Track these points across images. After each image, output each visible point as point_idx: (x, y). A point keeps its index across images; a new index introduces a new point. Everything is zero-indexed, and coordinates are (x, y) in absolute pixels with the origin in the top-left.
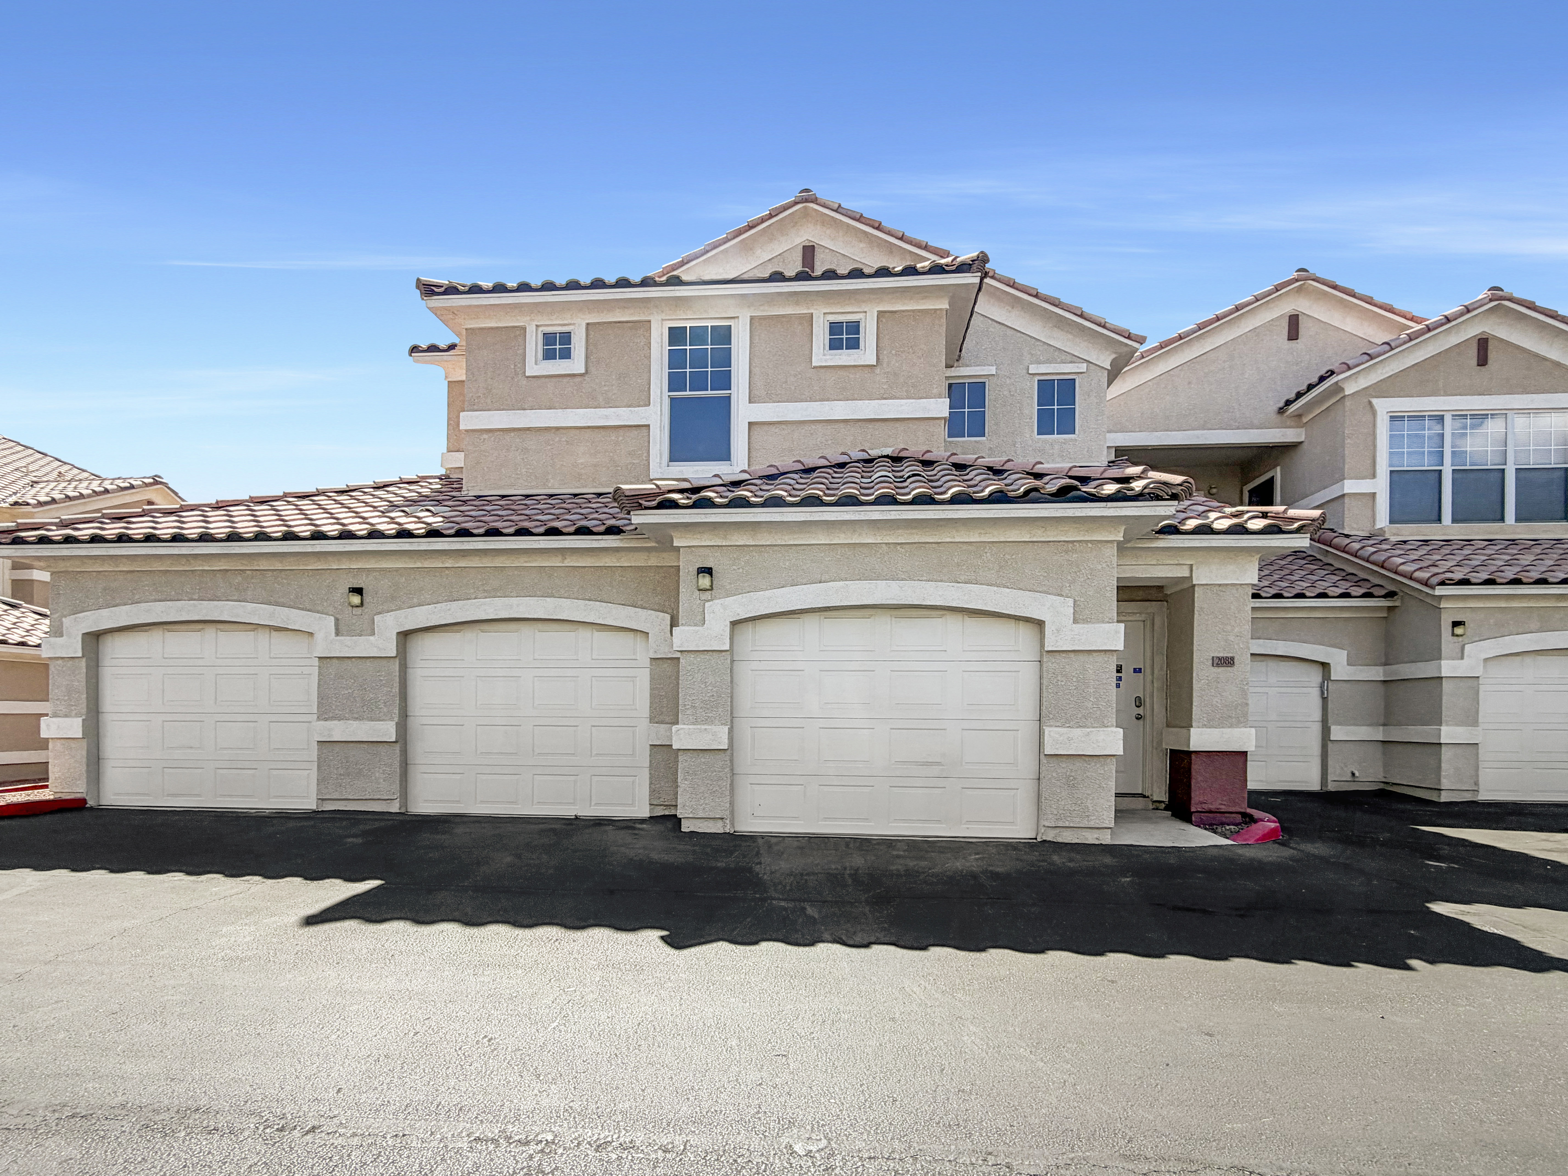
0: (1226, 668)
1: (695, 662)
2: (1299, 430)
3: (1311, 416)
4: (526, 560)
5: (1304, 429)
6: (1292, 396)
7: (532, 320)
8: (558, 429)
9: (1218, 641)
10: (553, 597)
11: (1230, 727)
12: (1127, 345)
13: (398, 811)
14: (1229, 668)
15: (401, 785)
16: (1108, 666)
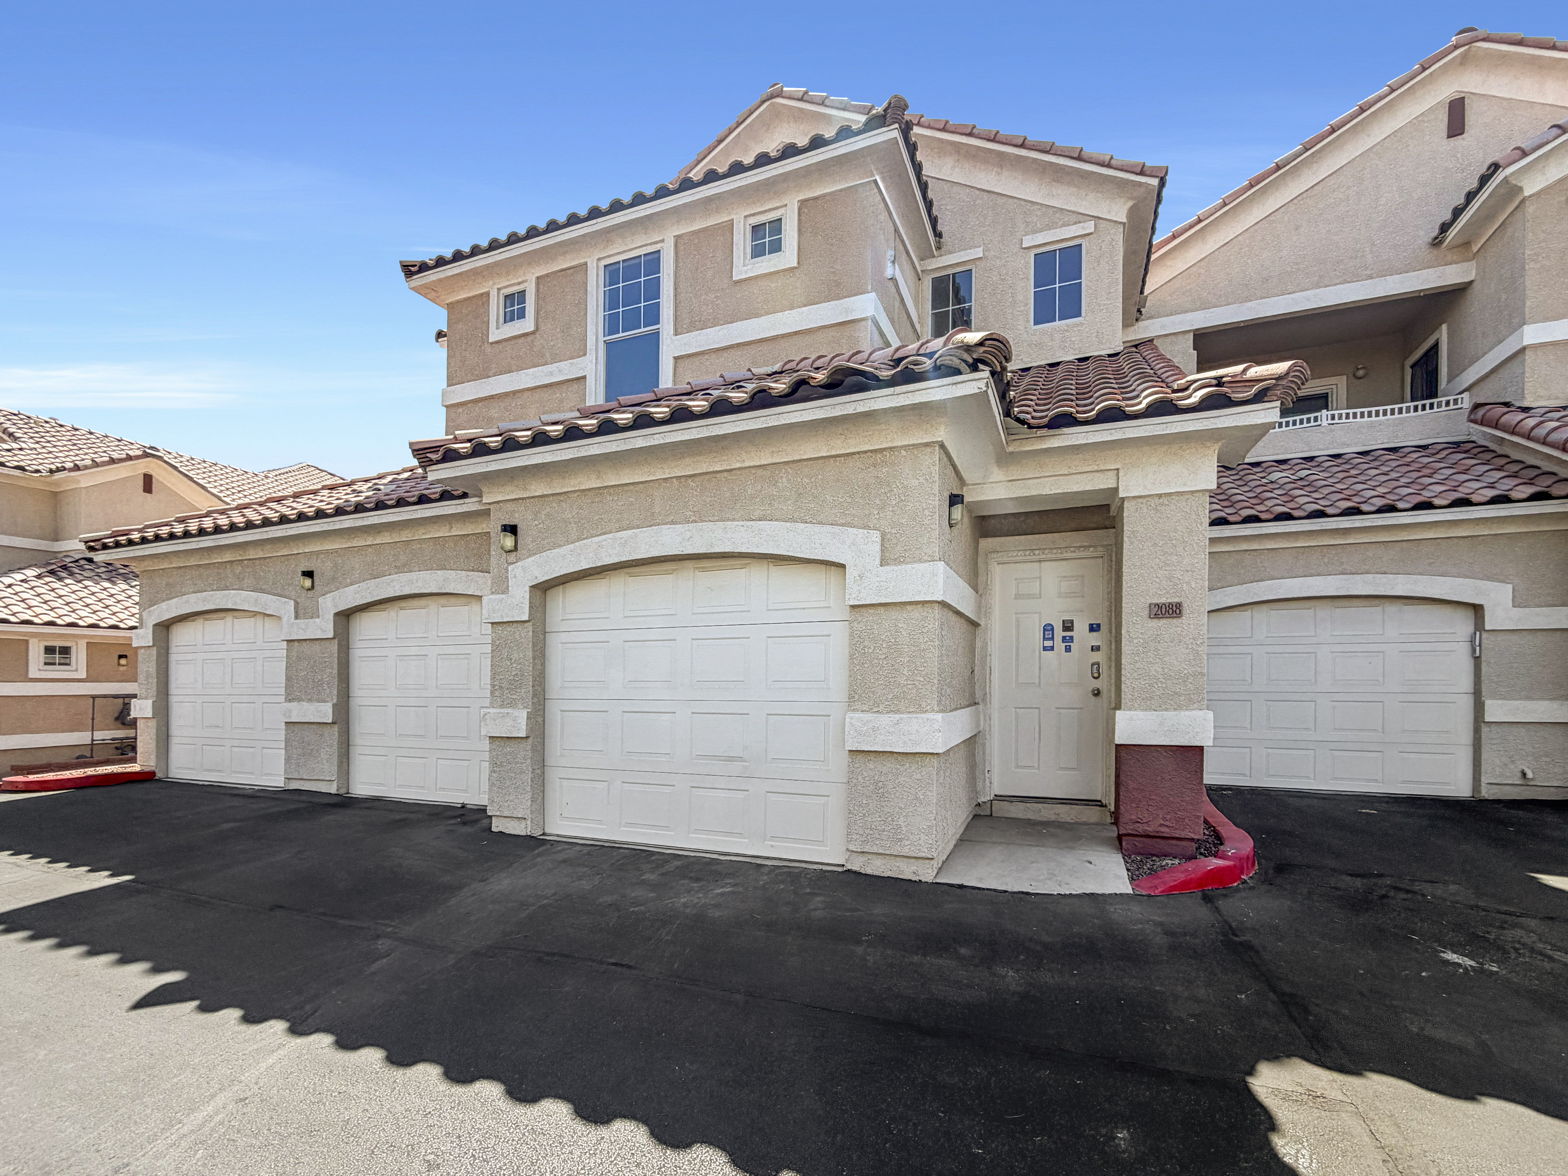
0: (1170, 620)
1: (502, 635)
2: (1466, 264)
4: (424, 531)
5: (1472, 263)
6: (1447, 216)
7: (494, 284)
8: (514, 393)
9: (1158, 580)
10: (445, 569)
11: (1175, 709)
12: (1140, 184)
13: (336, 792)
14: (1175, 621)
15: (340, 766)
16: (926, 625)
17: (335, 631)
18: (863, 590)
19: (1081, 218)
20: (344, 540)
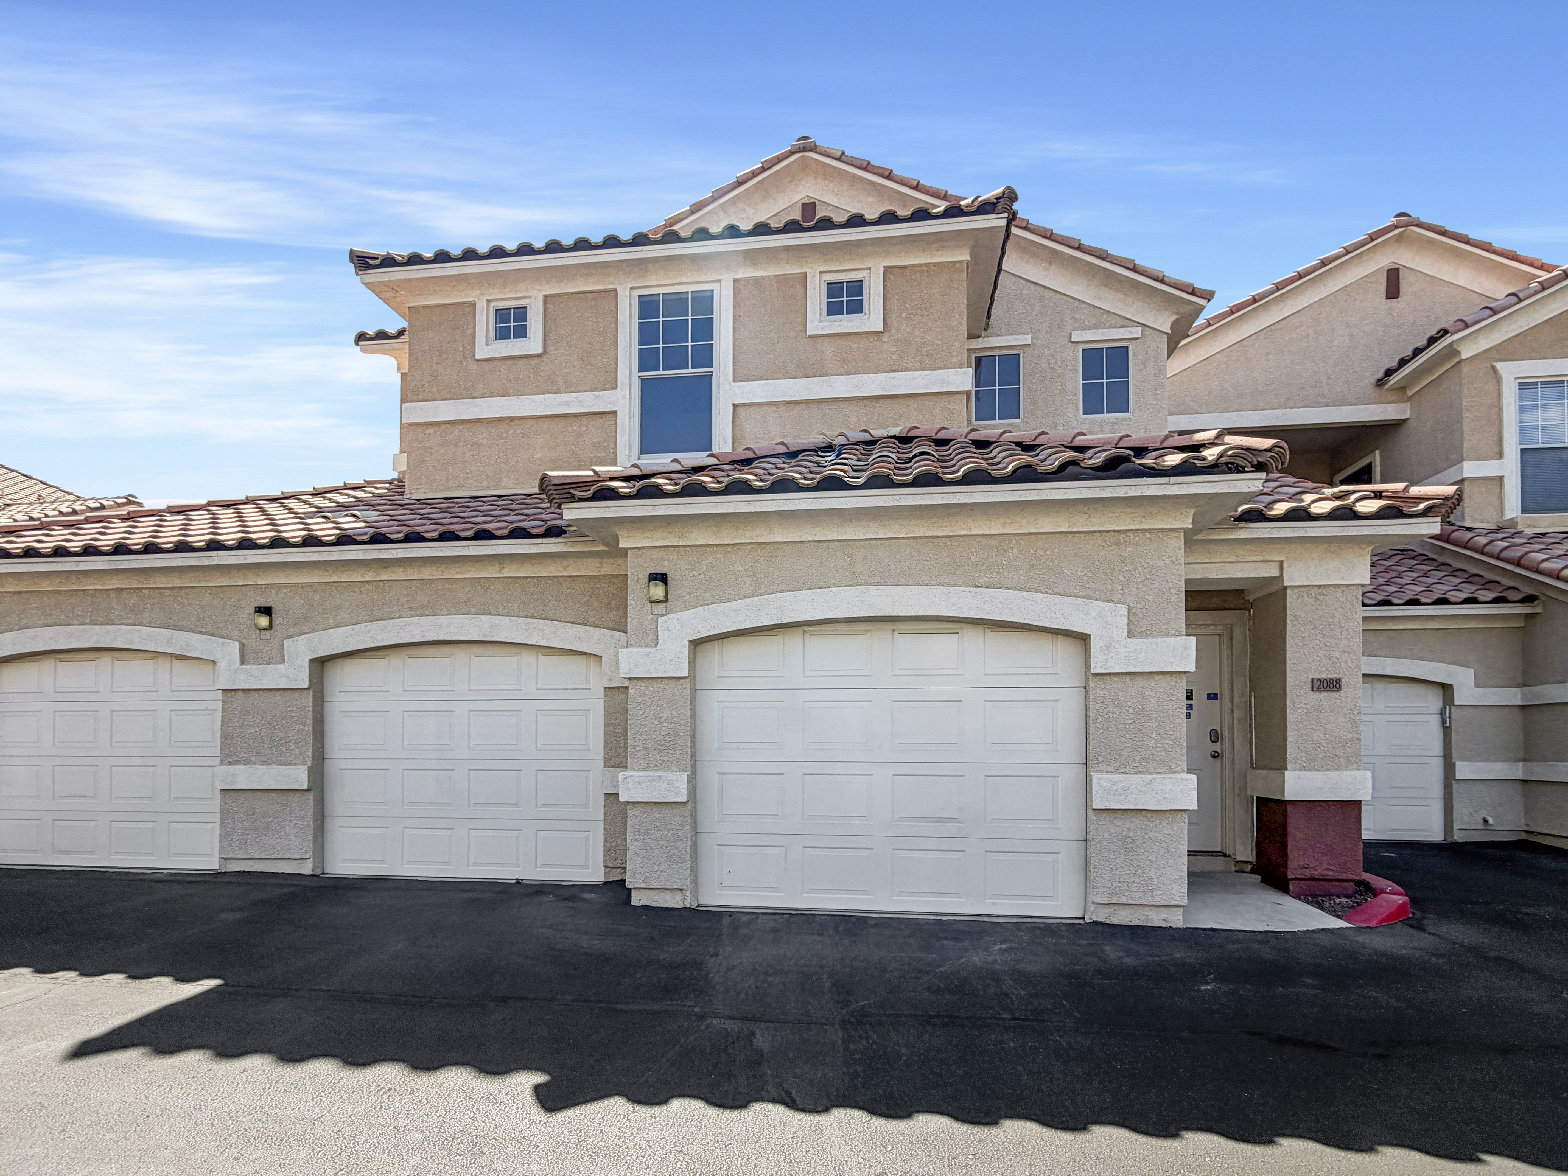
0: (1329, 693)
1: (647, 692)
2: (1402, 405)
3: (1417, 389)
4: (458, 570)
5: (1408, 404)
6: (1394, 364)
7: (482, 294)
8: (512, 419)
9: (1318, 659)
10: (490, 614)
11: (1336, 770)
12: (1191, 303)
13: (311, 873)
14: (1336, 694)
15: (315, 842)
16: (1175, 693)
17: (310, 681)
18: (1110, 660)
19: (1126, 322)
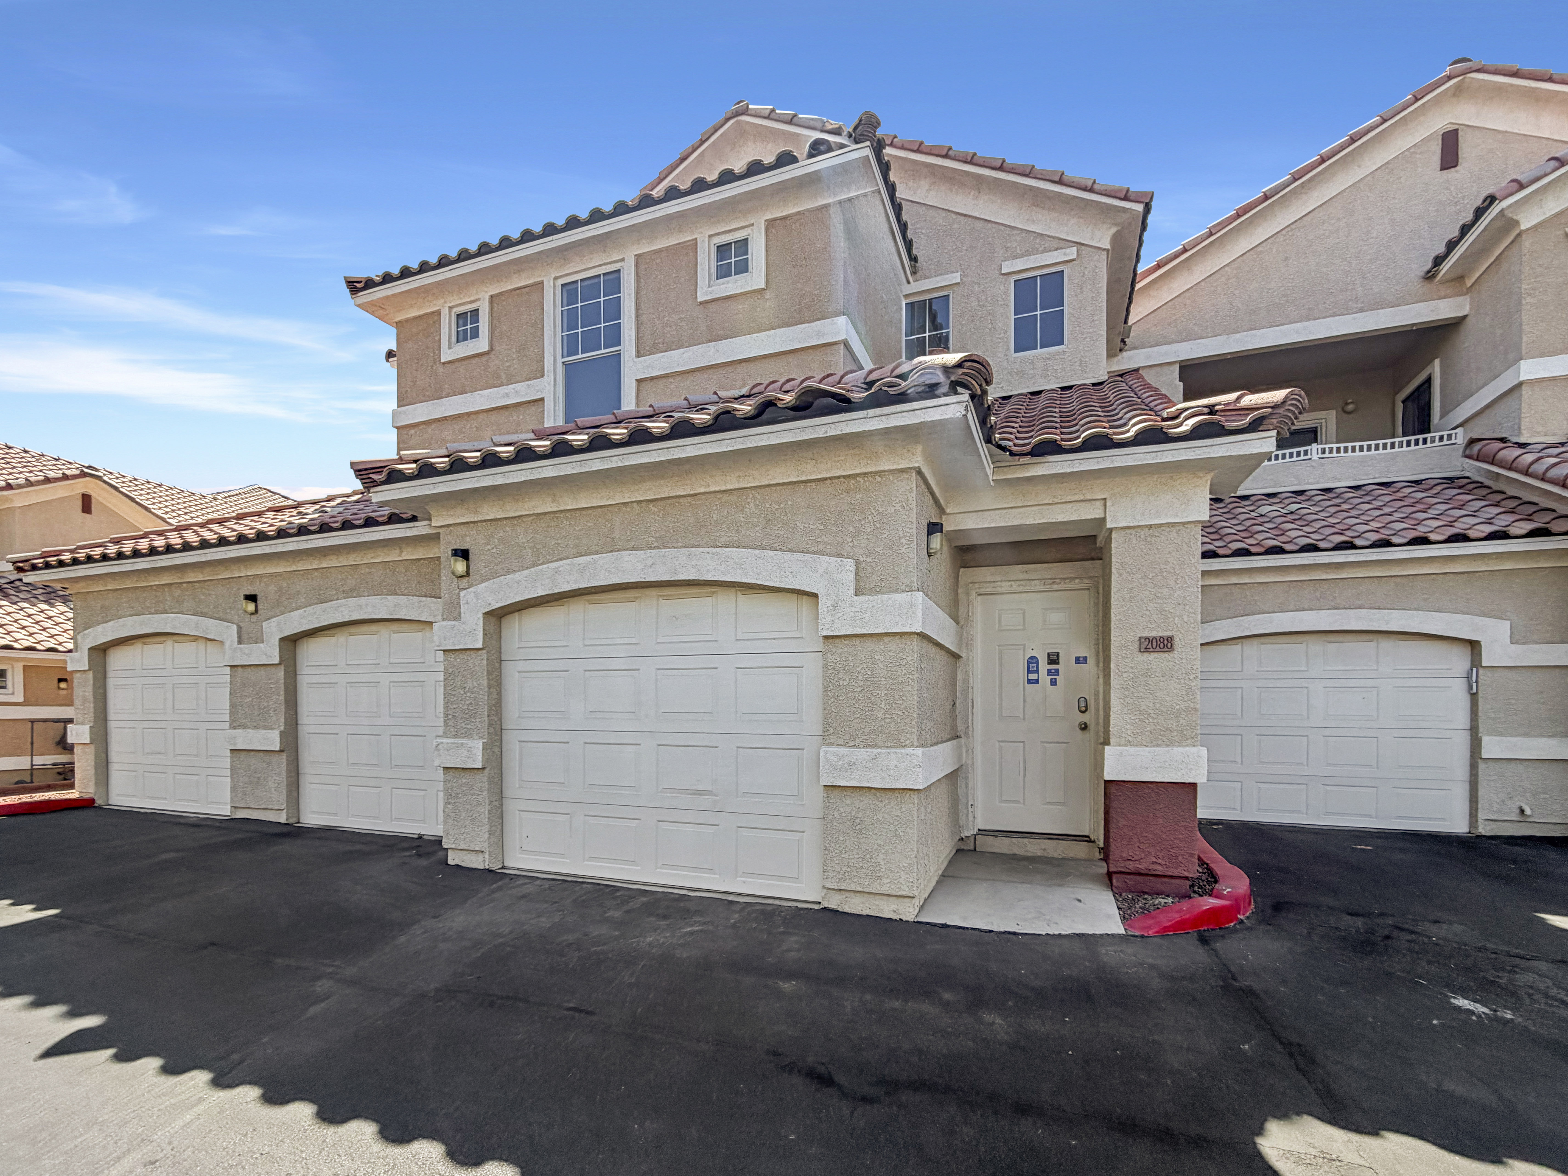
0: (1161, 654)
2: (1459, 299)
3: (1477, 275)
5: (1468, 297)
6: (1441, 250)
7: (445, 302)
8: (468, 414)
9: (1148, 613)
10: (396, 594)
11: (1168, 746)
12: (1124, 210)
14: (1166, 655)
16: (904, 657)
17: (280, 657)
18: (836, 621)
19: (1063, 243)
20: (289, 564)
